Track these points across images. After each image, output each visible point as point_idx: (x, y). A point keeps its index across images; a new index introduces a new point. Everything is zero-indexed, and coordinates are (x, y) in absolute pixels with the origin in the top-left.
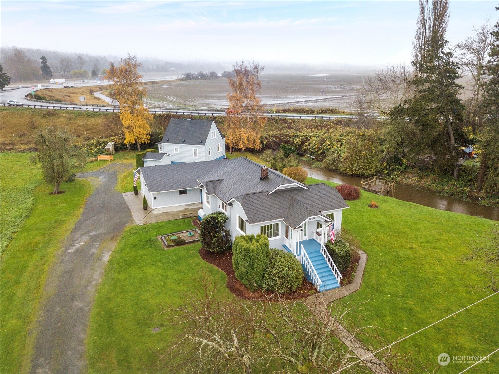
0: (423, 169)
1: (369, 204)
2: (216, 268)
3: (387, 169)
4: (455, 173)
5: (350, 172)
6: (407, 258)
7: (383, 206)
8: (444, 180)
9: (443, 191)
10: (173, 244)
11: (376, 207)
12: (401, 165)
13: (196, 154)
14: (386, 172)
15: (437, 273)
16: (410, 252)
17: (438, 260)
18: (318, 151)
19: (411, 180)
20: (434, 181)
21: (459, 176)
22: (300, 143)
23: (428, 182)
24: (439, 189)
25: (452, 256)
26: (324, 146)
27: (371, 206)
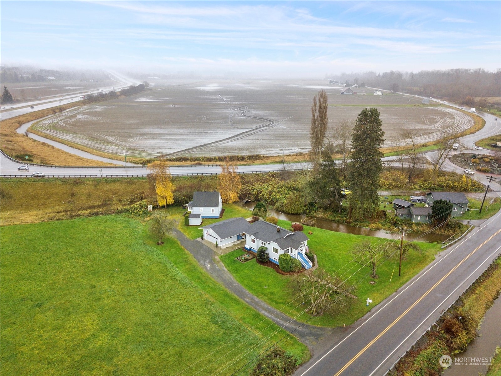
0: (326, 209)
1: (308, 232)
2: (268, 267)
3: (308, 209)
4: (339, 211)
5: (291, 213)
6: (330, 255)
7: (314, 233)
8: (335, 215)
9: (335, 220)
10: (245, 260)
11: (312, 233)
12: (315, 207)
13: (213, 211)
14: (308, 211)
15: (340, 259)
16: (330, 252)
17: (339, 254)
18: (269, 199)
19: (320, 215)
20: (330, 215)
21: (341, 212)
22: (257, 193)
23: (328, 215)
24: (333, 219)
25: (343, 252)
26: (272, 196)
27: (309, 233)
